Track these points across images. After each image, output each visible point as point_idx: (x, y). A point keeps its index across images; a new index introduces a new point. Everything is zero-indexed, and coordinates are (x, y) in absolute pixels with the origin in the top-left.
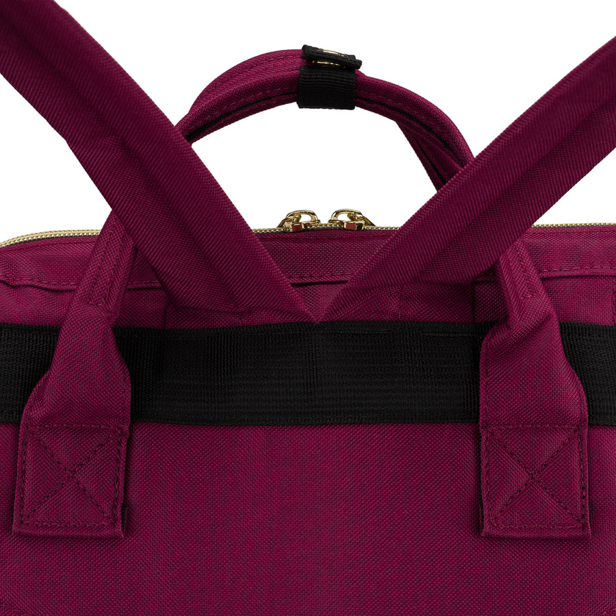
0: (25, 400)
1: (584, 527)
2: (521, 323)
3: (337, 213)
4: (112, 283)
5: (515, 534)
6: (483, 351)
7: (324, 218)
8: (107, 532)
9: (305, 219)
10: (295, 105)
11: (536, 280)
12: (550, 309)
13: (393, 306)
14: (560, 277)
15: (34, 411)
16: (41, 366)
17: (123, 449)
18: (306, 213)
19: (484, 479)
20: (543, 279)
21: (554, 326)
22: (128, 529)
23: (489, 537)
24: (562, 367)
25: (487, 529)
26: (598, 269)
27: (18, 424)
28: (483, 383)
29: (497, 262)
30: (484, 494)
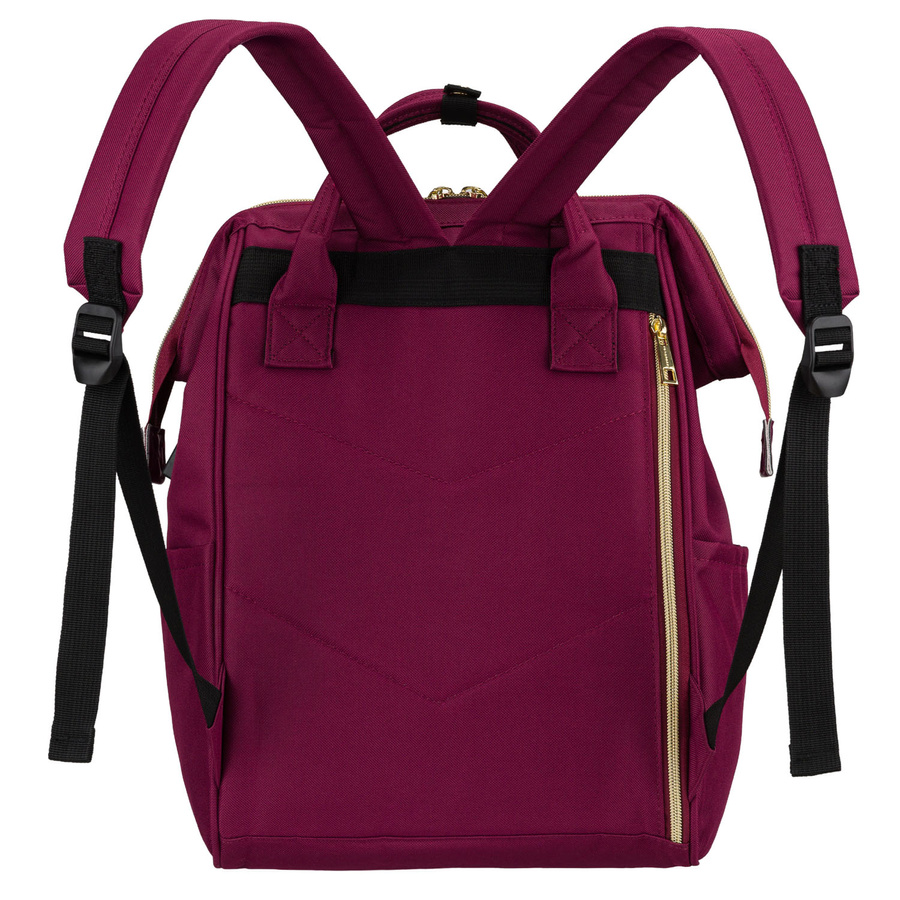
0: (271, 290)
1: (613, 365)
2: (577, 245)
3: (465, 189)
4: (324, 224)
5: (570, 369)
6: (554, 262)
7: (457, 191)
8: (322, 365)
9: (445, 192)
10: (438, 121)
11: (588, 223)
12: (596, 239)
13: (500, 237)
14: (603, 223)
15: (278, 295)
16: (280, 270)
17: (332, 319)
18: (445, 188)
19: (553, 337)
20: (593, 224)
21: (597, 249)
22: (335, 363)
23: (555, 371)
24: (602, 271)
25: (553, 365)
26: (627, 219)
27: (266, 304)
28: (552, 280)
29: (563, 209)
30: (553, 345)
